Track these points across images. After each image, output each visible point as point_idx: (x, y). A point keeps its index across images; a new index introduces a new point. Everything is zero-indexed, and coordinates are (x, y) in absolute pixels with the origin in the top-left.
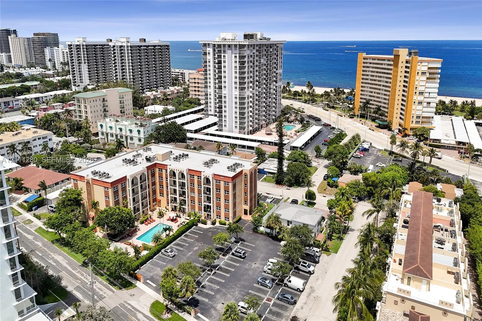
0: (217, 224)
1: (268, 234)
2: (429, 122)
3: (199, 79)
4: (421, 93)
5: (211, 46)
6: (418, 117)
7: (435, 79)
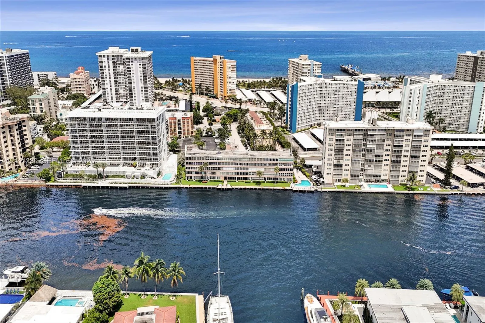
0: (185, 138)
1: (206, 136)
2: (235, 92)
3: (79, 79)
4: (230, 78)
5: (106, 57)
6: (230, 90)
7: (234, 70)
